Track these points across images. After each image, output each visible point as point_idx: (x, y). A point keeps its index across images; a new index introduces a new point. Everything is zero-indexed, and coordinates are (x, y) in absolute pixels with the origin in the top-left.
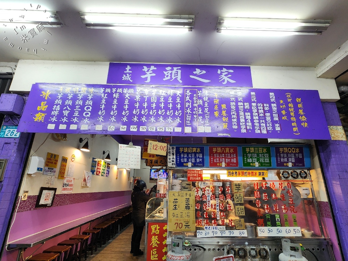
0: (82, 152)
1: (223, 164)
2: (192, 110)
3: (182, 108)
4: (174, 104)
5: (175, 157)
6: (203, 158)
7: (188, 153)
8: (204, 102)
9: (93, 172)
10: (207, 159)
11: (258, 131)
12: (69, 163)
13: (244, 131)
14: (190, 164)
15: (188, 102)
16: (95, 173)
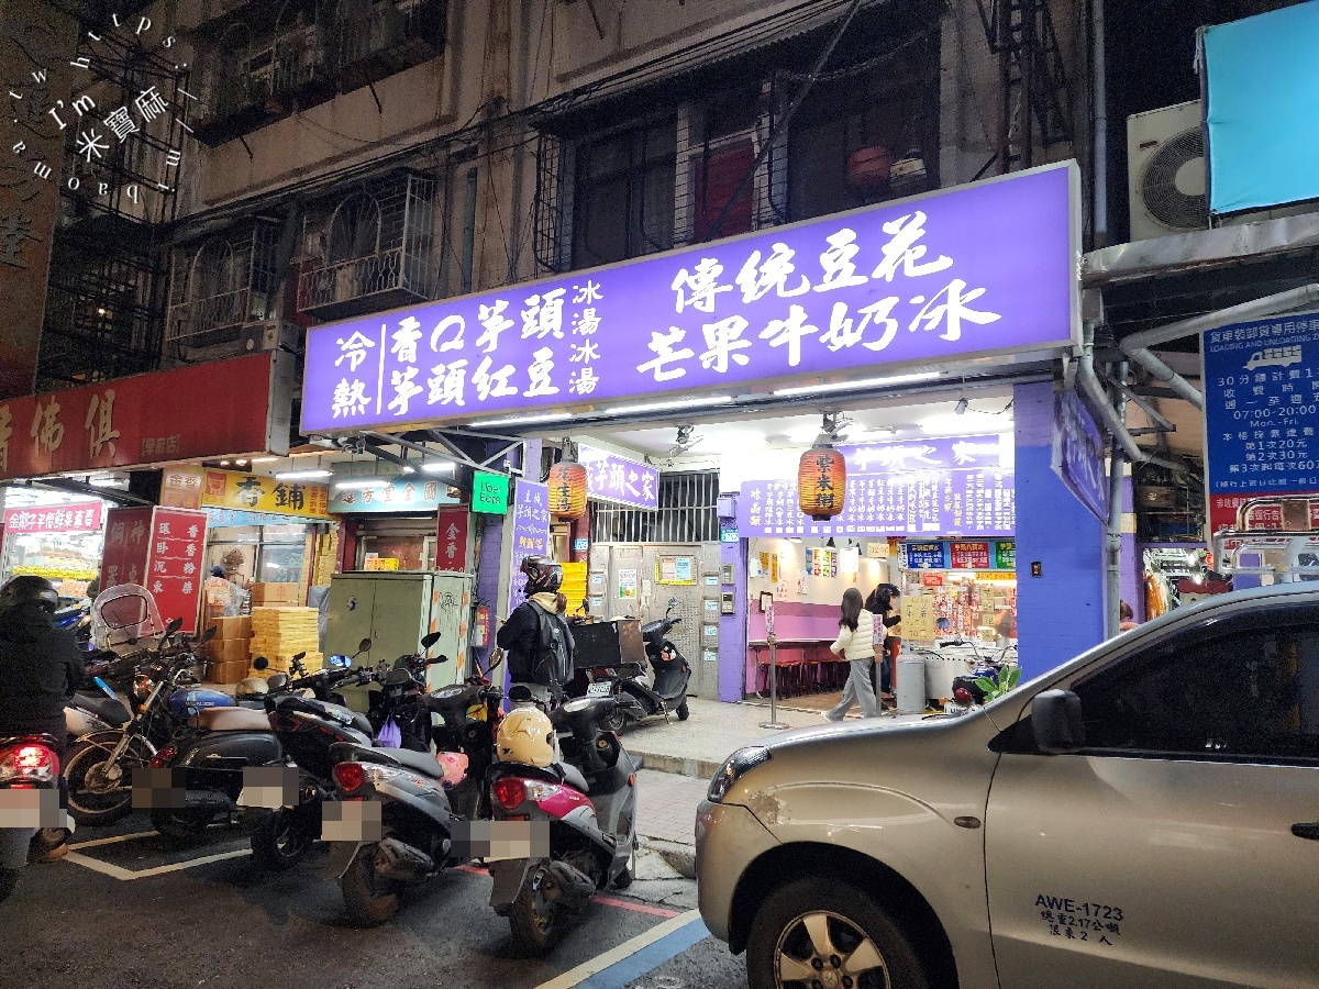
0: (794, 543)
1: (970, 565)
2: (917, 504)
3: (905, 502)
4: (896, 497)
5: (906, 556)
6: (942, 559)
7: (923, 552)
8: (932, 492)
9: (809, 571)
10: (948, 558)
11: (998, 527)
12: (780, 561)
13: (980, 527)
14: (926, 565)
15: (913, 492)
16: (813, 572)
